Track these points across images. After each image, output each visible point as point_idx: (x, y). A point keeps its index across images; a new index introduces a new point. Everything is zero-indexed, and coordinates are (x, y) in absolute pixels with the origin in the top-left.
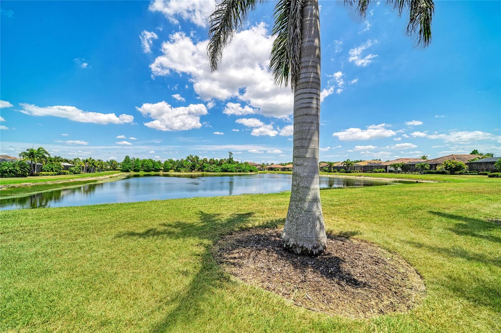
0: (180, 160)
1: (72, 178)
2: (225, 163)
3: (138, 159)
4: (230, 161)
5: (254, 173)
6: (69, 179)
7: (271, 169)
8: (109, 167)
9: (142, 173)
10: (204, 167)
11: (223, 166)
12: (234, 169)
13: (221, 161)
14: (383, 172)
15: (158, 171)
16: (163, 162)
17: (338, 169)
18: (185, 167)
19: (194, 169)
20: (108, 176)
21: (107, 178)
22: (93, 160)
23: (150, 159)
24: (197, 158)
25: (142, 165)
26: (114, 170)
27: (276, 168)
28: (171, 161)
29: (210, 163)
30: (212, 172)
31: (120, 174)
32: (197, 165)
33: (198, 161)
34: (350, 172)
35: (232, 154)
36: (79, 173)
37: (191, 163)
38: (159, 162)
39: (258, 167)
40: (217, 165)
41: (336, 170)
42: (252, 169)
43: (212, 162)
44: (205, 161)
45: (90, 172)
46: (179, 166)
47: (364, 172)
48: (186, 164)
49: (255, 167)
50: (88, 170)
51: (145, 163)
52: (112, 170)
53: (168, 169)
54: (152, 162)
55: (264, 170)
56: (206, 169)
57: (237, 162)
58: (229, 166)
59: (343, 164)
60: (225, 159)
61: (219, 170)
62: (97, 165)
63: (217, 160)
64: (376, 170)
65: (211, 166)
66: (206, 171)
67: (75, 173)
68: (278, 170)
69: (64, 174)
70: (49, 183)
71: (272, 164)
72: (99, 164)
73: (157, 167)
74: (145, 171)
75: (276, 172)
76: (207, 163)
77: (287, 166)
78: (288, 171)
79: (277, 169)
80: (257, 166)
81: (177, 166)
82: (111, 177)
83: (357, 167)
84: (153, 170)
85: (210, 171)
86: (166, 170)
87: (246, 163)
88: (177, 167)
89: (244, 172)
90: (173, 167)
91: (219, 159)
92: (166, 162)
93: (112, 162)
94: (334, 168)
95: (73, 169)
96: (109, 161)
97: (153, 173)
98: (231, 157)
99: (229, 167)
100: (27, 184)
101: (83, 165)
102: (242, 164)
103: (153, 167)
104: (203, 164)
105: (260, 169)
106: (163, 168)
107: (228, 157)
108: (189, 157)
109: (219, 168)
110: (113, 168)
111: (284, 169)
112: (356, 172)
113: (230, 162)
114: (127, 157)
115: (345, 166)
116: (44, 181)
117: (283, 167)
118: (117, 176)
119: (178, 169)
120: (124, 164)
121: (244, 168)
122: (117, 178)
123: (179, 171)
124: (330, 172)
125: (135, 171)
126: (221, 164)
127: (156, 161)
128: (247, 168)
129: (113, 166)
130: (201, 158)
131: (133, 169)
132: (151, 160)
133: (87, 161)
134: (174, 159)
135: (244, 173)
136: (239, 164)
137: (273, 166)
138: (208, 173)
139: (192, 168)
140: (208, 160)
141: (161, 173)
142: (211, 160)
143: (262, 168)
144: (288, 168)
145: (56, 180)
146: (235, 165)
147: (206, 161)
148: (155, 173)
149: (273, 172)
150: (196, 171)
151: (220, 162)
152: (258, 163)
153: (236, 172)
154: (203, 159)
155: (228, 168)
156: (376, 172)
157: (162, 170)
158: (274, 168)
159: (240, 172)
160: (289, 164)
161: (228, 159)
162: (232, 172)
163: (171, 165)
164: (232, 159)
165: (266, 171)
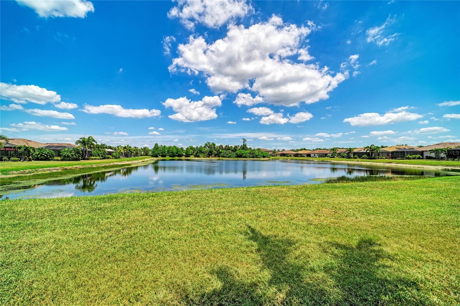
0: (199, 147)
1: (112, 162)
2: (239, 149)
3: (165, 146)
4: (244, 147)
5: (267, 159)
6: (110, 163)
7: (283, 155)
8: (143, 153)
9: (168, 158)
10: (221, 153)
11: (238, 152)
12: (247, 155)
13: (236, 147)
14: (419, 158)
15: (181, 157)
16: (185, 149)
17: (359, 155)
18: (203, 153)
19: (212, 155)
20: (141, 161)
21: (140, 162)
22: (130, 147)
23: (174, 146)
24: (214, 145)
25: (168, 151)
26: (147, 155)
27: (288, 154)
28: (192, 148)
29: (225, 149)
30: (227, 157)
31: (150, 159)
32: (214, 151)
33: (214, 148)
34: (374, 159)
35: (246, 141)
36: (119, 158)
37: (209, 149)
38: (182, 149)
39: (270, 153)
40: (232, 151)
41: (356, 156)
42: (265, 155)
43: (227, 148)
44: (221, 146)
45: (128, 157)
46: (198, 152)
47: (392, 158)
48: (204, 150)
49: (267, 153)
50: (126, 155)
51: (171, 149)
52: (145, 156)
53: (189, 155)
54: (176, 148)
55: (276, 156)
56: (222, 154)
57: (250, 148)
58: (243, 151)
59: (366, 149)
61: (234, 156)
62: (133, 151)
63: (231, 146)
64: (409, 156)
65: (226, 152)
66: (222, 157)
67: (116, 158)
68: (291, 156)
69: (108, 158)
70: (94, 166)
71: (284, 150)
72: (134, 151)
73: (180, 153)
74: (170, 156)
75: (288, 157)
76: (223, 149)
77: (300, 152)
78: (301, 157)
79: (289, 155)
80: (269, 152)
81: (196, 152)
82: (143, 162)
83: (382, 153)
84: (177, 156)
85: (226, 157)
86: (188, 155)
87: (258, 149)
90: (193, 153)
91: (233, 146)
92: (187, 149)
93: (145, 148)
94: (355, 154)
95: (114, 154)
96: (143, 148)
97: (176, 158)
98: (245, 144)
100: (78, 166)
101: (122, 151)
102: (254, 150)
103: (177, 153)
104: (219, 150)
105: (272, 155)
106: (184, 154)
107: (242, 144)
108: (207, 144)
109: (234, 154)
110: (146, 154)
111: (296, 155)
112: (381, 158)
114: (156, 145)
115: (368, 151)
116: (91, 164)
117: (295, 153)
118: (147, 161)
119: (198, 154)
120: (154, 151)
121: (257, 154)
122: (147, 162)
123: (198, 156)
124: (350, 158)
125: (163, 156)
126: (236, 150)
127: (179, 148)
128: (260, 153)
129: (146, 152)
130: (217, 145)
131: (161, 155)
132: (175, 147)
133: (125, 148)
134: (194, 146)
135: (257, 159)
136: (252, 150)
137: (284, 152)
138: (224, 159)
139: (210, 154)
140: (224, 147)
141: (183, 158)
142: (226, 146)
143: (274, 153)
144: (301, 154)
145: (100, 163)
146: (249, 151)
148: (179, 158)
149: (285, 157)
150: (213, 157)
151: (234, 148)
152: (269, 149)
153: (249, 157)
154: (219, 146)
155: (242, 154)
156: (409, 158)
157: (184, 155)
158: (286, 154)
159: (254, 157)
160: (302, 150)
161: (242, 146)
162: (245, 157)
163: (192, 151)
164: (246, 146)
165: (278, 157)
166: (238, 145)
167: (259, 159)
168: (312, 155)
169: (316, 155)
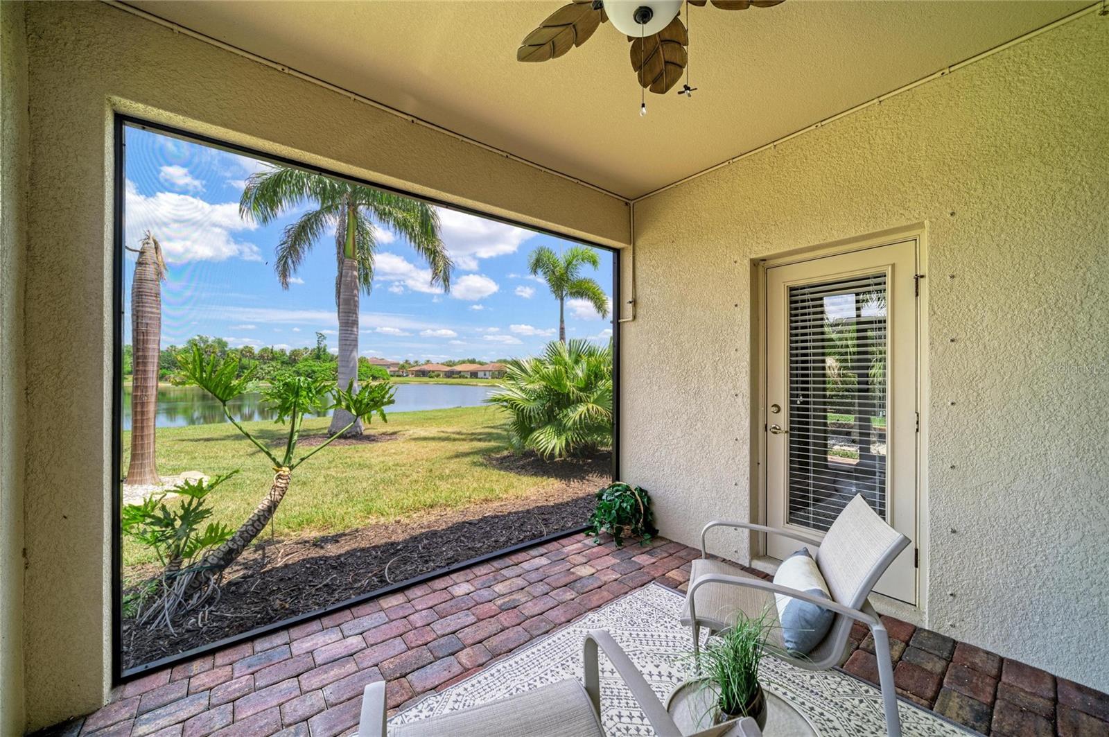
2: (306, 360)
4: (319, 354)
7: (423, 373)
11: (301, 366)
12: (329, 374)
13: (295, 352)
24: (222, 344)
27: (433, 372)
29: (261, 357)
33: (224, 353)
35: (325, 337)
39: (392, 369)
40: (283, 363)
42: (378, 375)
43: (269, 356)
44: (247, 352)
49: (385, 368)
55: (407, 376)
58: (318, 366)
60: (306, 348)
63: (282, 350)
65: (265, 367)
68: (438, 376)
71: (428, 361)
75: (431, 379)
76: (253, 358)
77: (458, 368)
78: (460, 377)
79: (436, 373)
80: (389, 366)
85: (263, 380)
91: (288, 349)
98: (324, 344)
99: (316, 369)
104: (240, 360)
105: (396, 373)
107: (315, 346)
108: (195, 340)
109: (289, 373)
111: (450, 375)
113: (318, 357)
117: (448, 369)
126: (295, 361)
128: (365, 371)
137: (427, 368)
140: (257, 351)
142: (265, 350)
143: (403, 369)
144: (460, 372)
147: (251, 352)
149: (426, 379)
151: (290, 358)
152: (390, 360)
154: (240, 348)
155: (315, 373)
158: (429, 372)
160: (464, 362)
161: (314, 350)
164: (325, 350)
165: (411, 377)
166: (302, 348)
168: (481, 374)
169: (487, 373)
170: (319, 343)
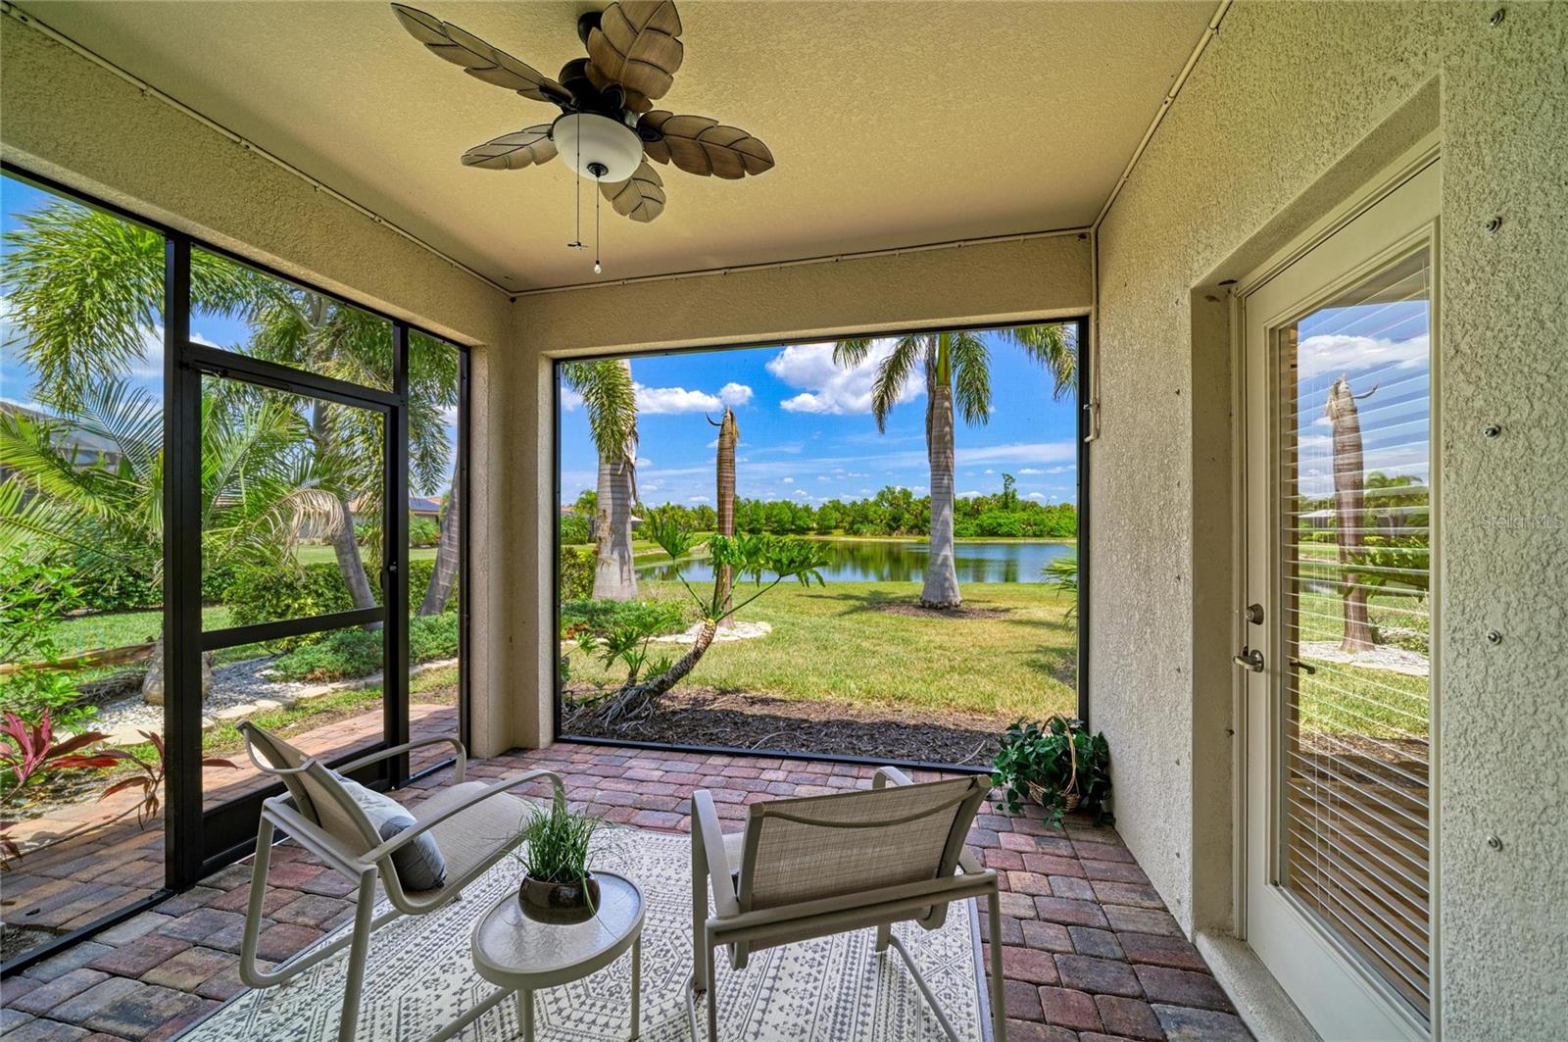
0: (859, 503)
2: (991, 510)
3: (757, 501)
4: (1007, 502)
11: (985, 518)
12: (1017, 526)
13: (979, 501)
15: (804, 534)
16: (815, 509)
18: (872, 522)
19: (898, 527)
23: (784, 502)
24: (907, 495)
25: (768, 519)
28: (836, 506)
32: (907, 516)
33: (908, 504)
35: (1014, 480)
37: (890, 508)
38: (807, 509)
40: (965, 514)
44: (926, 501)
46: (856, 519)
48: (875, 512)
51: (775, 513)
52: (704, 530)
53: (830, 528)
54: (789, 508)
57: (1032, 505)
58: (1004, 518)
61: (971, 531)
63: (963, 499)
66: (930, 534)
73: (801, 523)
74: (773, 533)
81: (851, 518)
84: (792, 531)
86: (824, 530)
87: (1061, 508)
88: (852, 523)
89: (1053, 536)
90: (842, 522)
91: (972, 498)
92: (823, 509)
93: (702, 509)
96: (697, 507)
98: (1010, 490)
99: (999, 521)
102: (1048, 510)
103: (793, 523)
104: (922, 512)
106: (815, 525)
107: (1000, 491)
108: (883, 492)
109: (972, 525)
110: (704, 525)
113: (1005, 506)
119: (855, 527)
121: (1052, 524)
123: (856, 533)
125: (751, 532)
126: (978, 512)
127: (800, 506)
128: (1065, 522)
130: (916, 494)
132: (788, 504)
134: (846, 500)
135: (1053, 541)
136: (1036, 512)
139: (893, 525)
141: (811, 538)
146: (1024, 516)
148: (798, 539)
150: (902, 533)
151: (973, 506)
153: (1024, 536)
154: (923, 498)
155: (1000, 525)
157: (812, 529)
159: (1040, 536)
161: (999, 497)
162: (1010, 535)
163: (836, 515)
164: (1013, 497)
166: (989, 496)
167: (1058, 541)
170: (1006, 488)
